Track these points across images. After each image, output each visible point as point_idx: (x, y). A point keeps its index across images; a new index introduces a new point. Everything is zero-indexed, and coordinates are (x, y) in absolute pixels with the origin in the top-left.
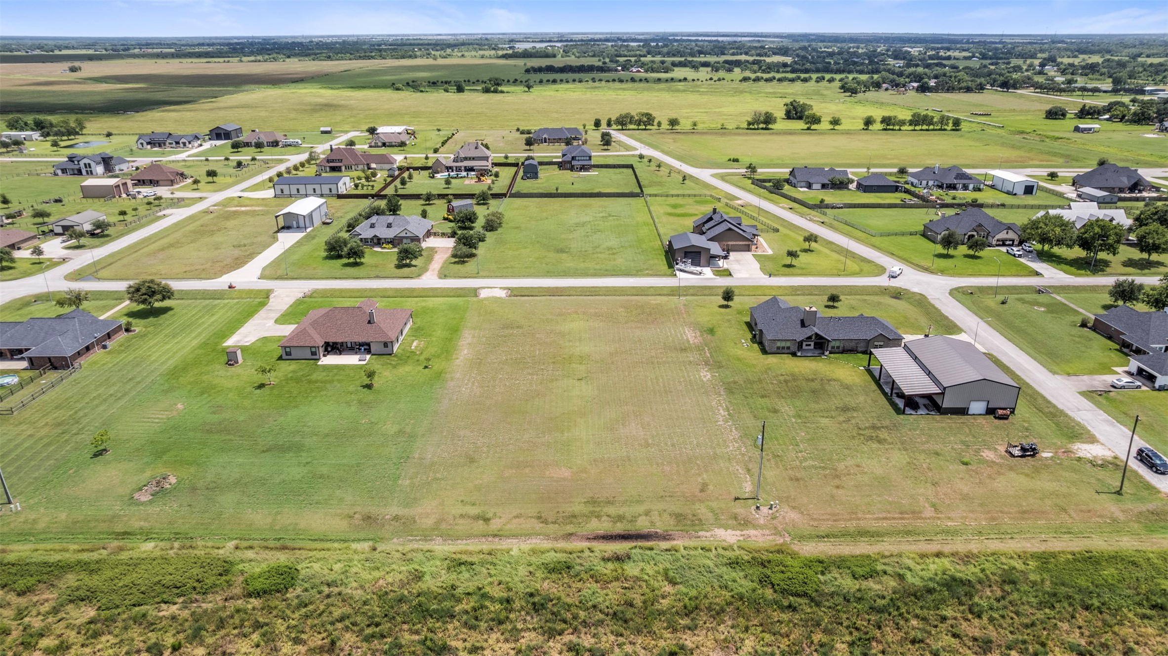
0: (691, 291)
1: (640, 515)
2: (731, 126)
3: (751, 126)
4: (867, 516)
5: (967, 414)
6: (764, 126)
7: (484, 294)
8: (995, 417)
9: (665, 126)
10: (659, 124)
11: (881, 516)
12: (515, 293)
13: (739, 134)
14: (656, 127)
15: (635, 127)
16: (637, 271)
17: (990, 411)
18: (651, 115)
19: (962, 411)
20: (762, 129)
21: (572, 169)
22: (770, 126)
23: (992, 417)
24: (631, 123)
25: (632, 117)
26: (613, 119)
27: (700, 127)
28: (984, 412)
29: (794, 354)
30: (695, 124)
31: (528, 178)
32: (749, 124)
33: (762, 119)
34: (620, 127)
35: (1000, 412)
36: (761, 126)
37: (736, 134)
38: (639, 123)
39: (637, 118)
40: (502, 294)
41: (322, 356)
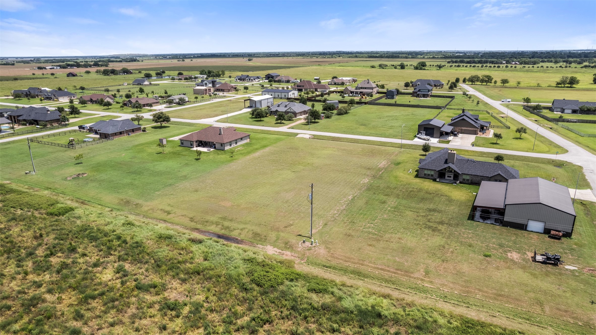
2: (544, 85)
3: (559, 86)
4: (370, 265)
5: (526, 230)
6: (569, 86)
7: (299, 136)
8: (549, 237)
9: (499, 84)
10: (495, 82)
12: (315, 137)
13: (550, 90)
14: (493, 84)
15: (481, 84)
17: (547, 231)
18: (490, 77)
19: (522, 227)
20: (568, 87)
21: (418, 96)
22: (574, 86)
23: (547, 236)
24: (477, 81)
25: (479, 77)
26: (467, 78)
27: (522, 85)
28: (542, 232)
29: (435, 180)
30: (519, 83)
31: (388, 98)
32: (558, 84)
33: (568, 81)
34: (471, 83)
35: (553, 232)
36: (567, 85)
37: (548, 89)
38: (482, 81)
39: (481, 78)
40: (308, 137)
41: (195, 146)
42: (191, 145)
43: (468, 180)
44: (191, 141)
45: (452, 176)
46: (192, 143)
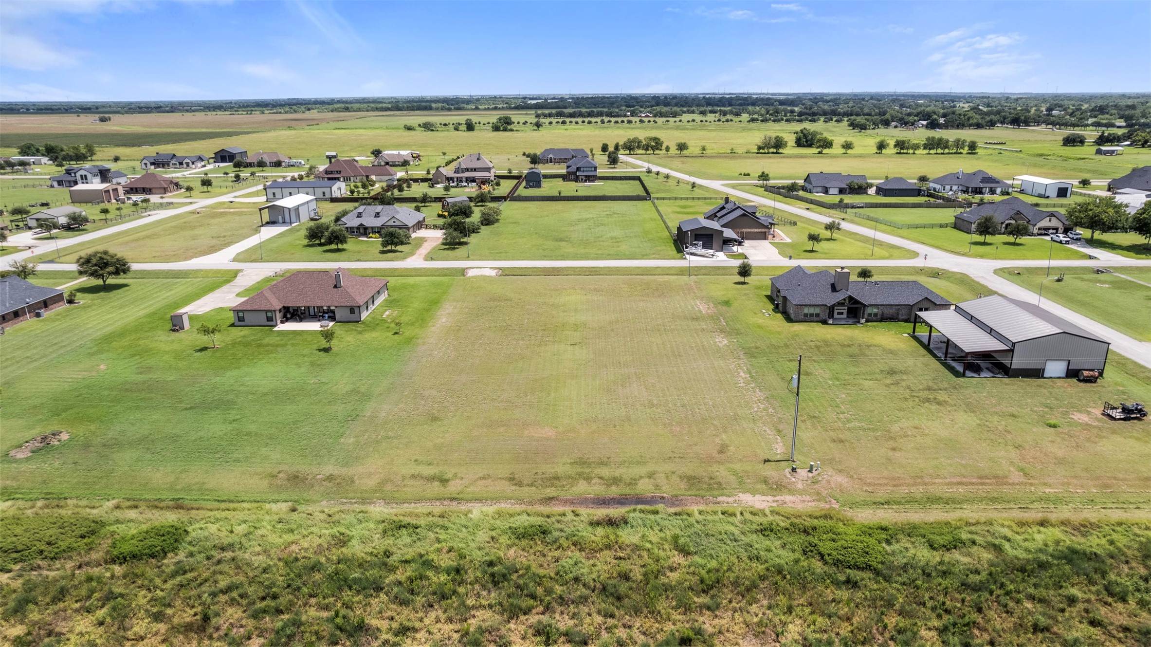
0: (703, 271)
1: (641, 477)
2: (741, 151)
3: (761, 151)
5: (1043, 377)
6: (775, 150)
7: (471, 273)
8: (1079, 380)
9: (674, 151)
10: (667, 149)
11: (954, 480)
12: (505, 273)
13: (749, 158)
14: (664, 152)
15: (644, 152)
16: (643, 255)
17: (1072, 374)
18: (659, 140)
19: (1037, 373)
20: (773, 153)
21: (577, 179)
22: (781, 151)
23: (1075, 380)
24: (638, 147)
25: (640, 142)
26: (621, 143)
27: (708, 152)
28: (1064, 375)
29: (824, 322)
30: (704, 149)
31: (531, 187)
32: (760, 148)
33: (772, 143)
34: (628, 152)
35: (1086, 373)
36: (772, 150)
37: (745, 158)
38: (647, 148)
39: (644, 143)
40: (493, 273)
41: (279, 322)
42: (269, 319)
43: (876, 315)
44: (267, 311)
45: (845, 312)
46: (269, 314)
